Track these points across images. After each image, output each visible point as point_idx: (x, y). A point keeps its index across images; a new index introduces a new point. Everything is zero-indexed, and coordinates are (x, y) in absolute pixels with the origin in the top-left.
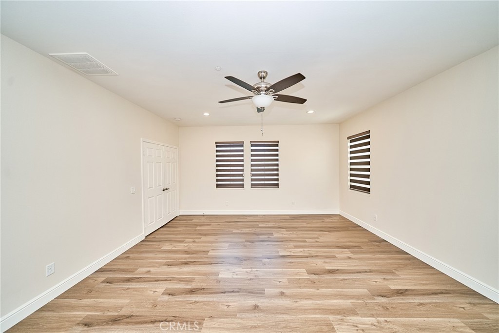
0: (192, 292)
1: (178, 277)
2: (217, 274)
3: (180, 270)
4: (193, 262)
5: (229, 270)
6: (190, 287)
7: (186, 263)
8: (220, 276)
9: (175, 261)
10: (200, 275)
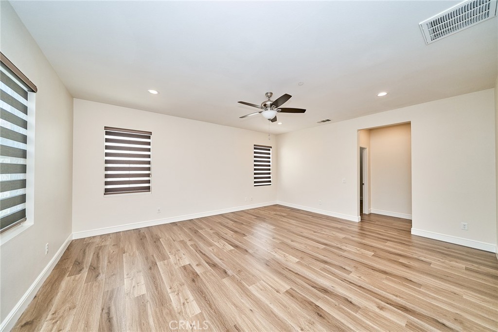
0: (325, 262)
1: (336, 279)
2: (298, 263)
3: (333, 285)
4: (314, 287)
5: (286, 261)
6: (326, 266)
7: (325, 291)
8: (298, 260)
9: (341, 306)
10: (314, 269)
